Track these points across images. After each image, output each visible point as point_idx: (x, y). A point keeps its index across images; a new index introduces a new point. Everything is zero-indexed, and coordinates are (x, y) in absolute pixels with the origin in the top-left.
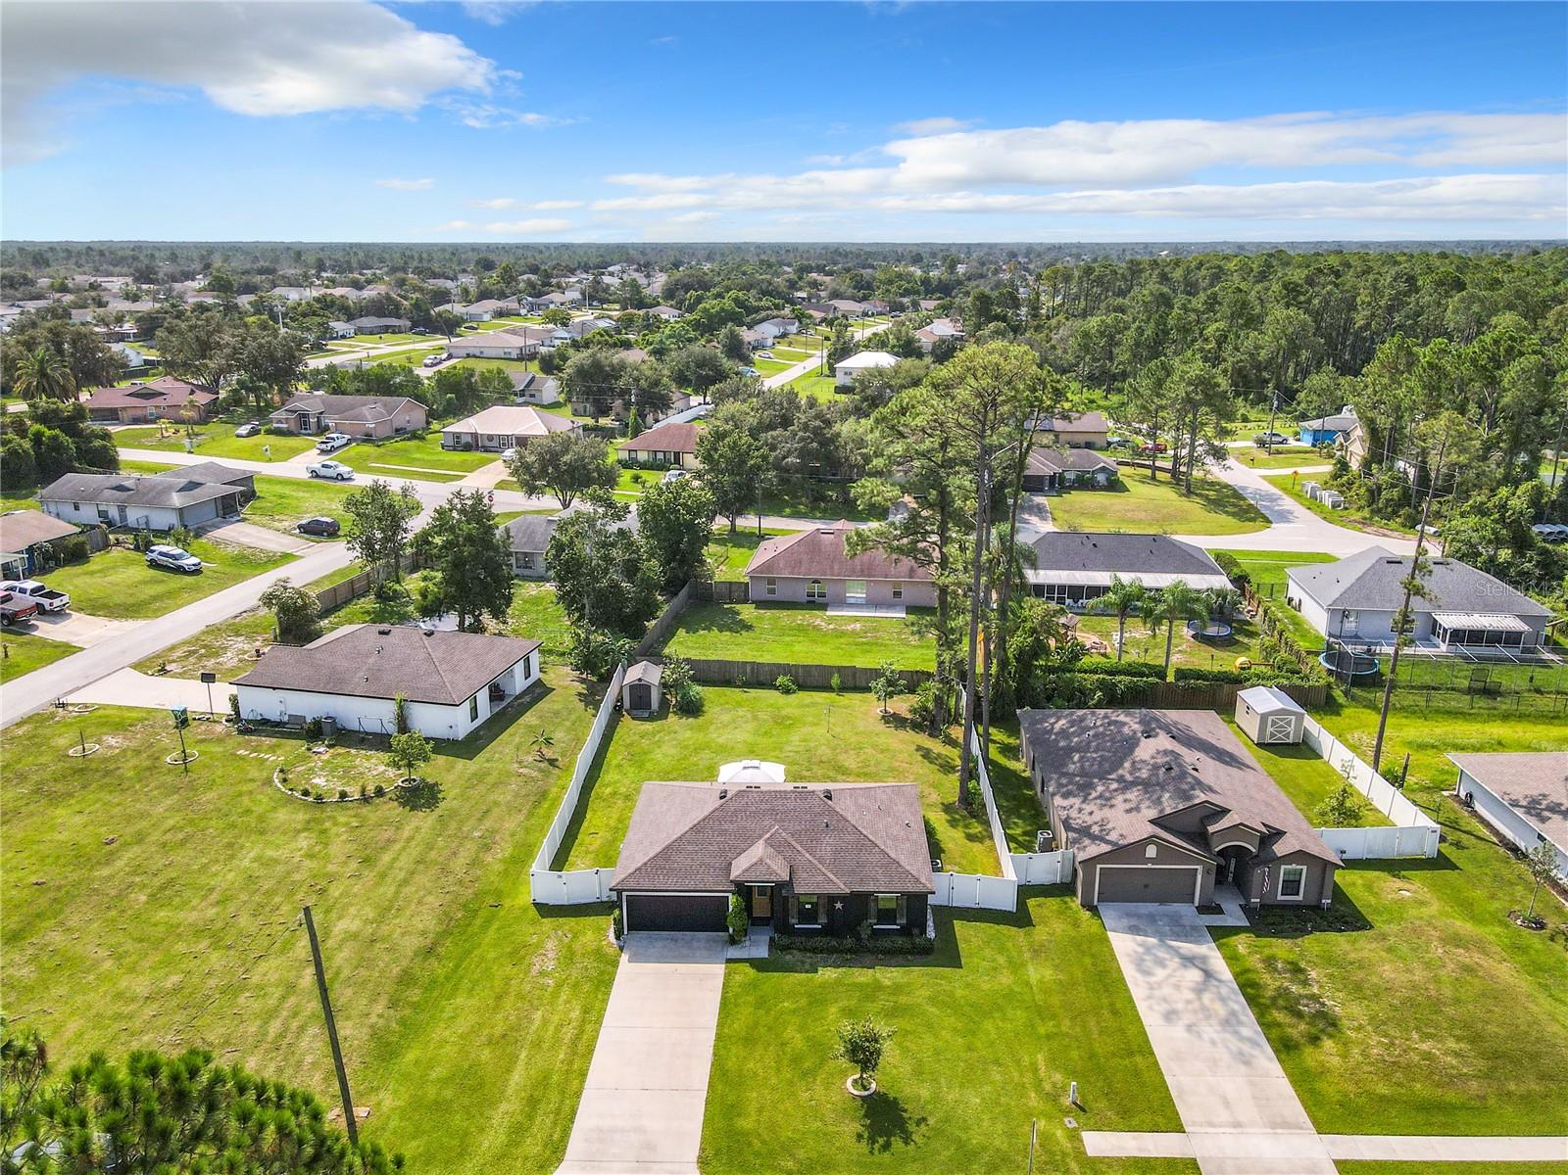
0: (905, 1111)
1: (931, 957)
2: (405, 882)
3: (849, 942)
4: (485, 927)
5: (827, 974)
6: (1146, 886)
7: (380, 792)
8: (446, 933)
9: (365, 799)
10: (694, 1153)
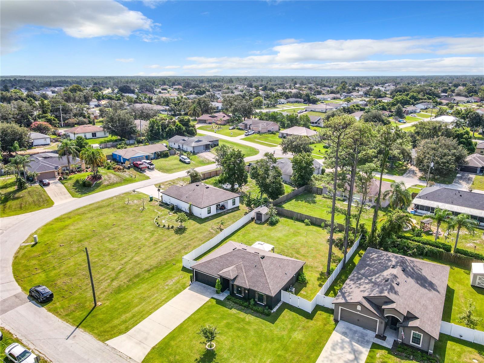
0: (215, 358)
1: (267, 317)
2: (158, 251)
3: (246, 304)
4: (166, 269)
5: (234, 311)
6: (358, 320)
7: (172, 227)
8: (155, 267)
9: (168, 228)
10: (153, 345)
